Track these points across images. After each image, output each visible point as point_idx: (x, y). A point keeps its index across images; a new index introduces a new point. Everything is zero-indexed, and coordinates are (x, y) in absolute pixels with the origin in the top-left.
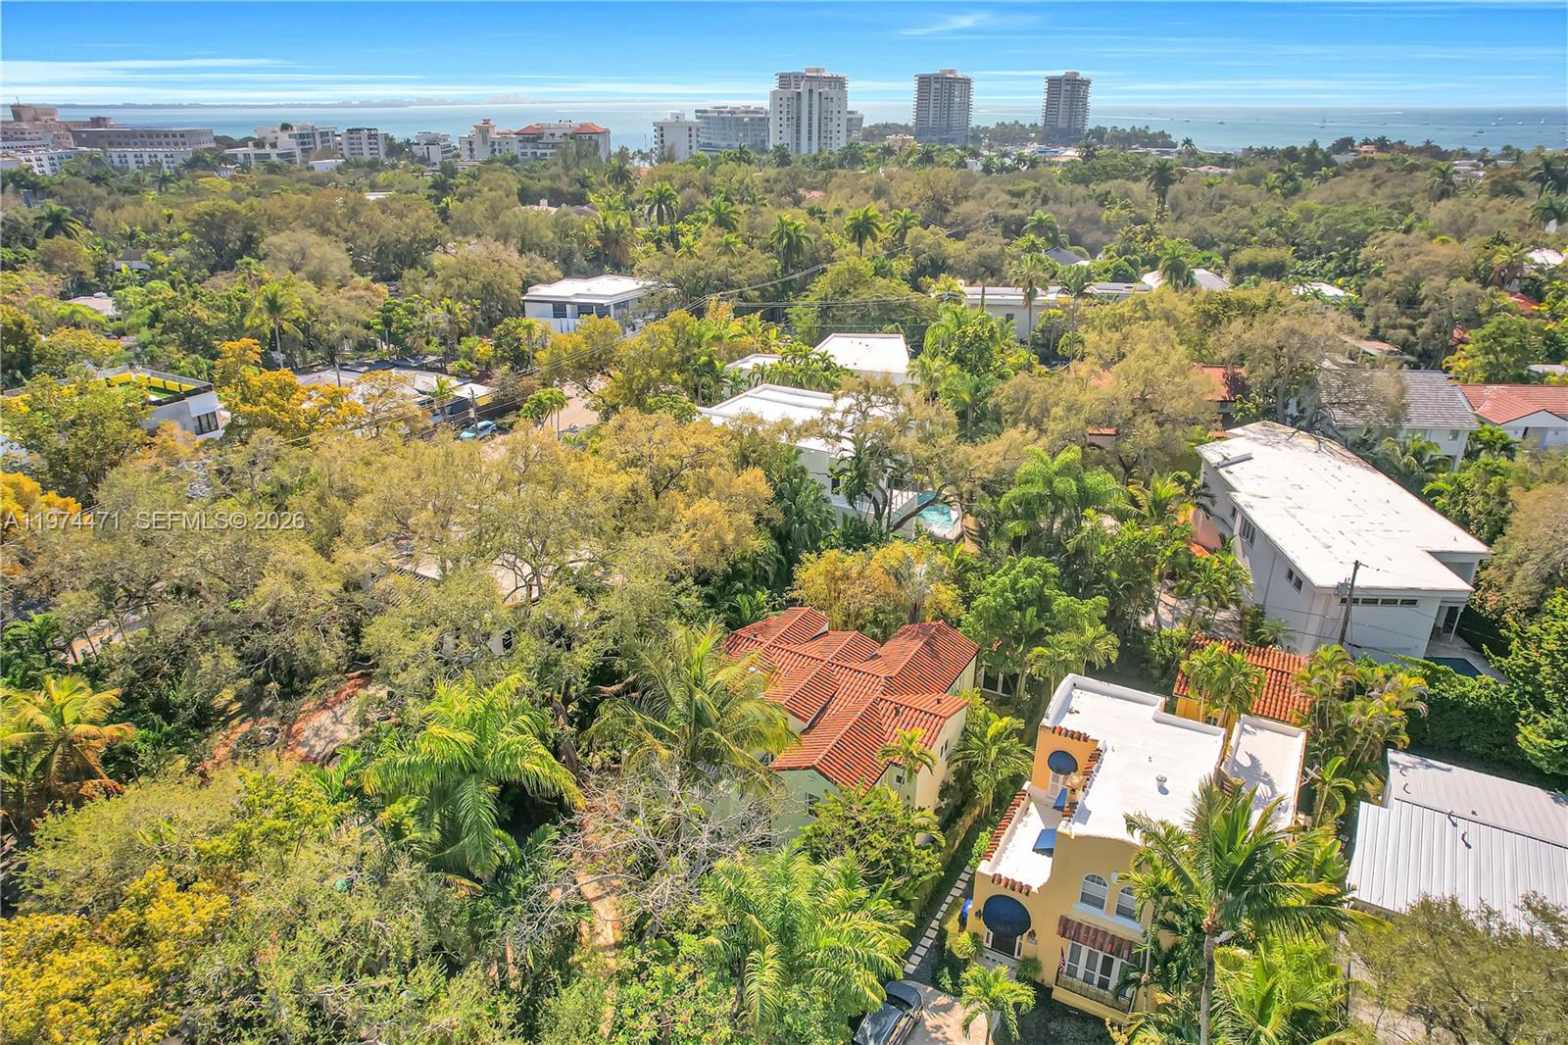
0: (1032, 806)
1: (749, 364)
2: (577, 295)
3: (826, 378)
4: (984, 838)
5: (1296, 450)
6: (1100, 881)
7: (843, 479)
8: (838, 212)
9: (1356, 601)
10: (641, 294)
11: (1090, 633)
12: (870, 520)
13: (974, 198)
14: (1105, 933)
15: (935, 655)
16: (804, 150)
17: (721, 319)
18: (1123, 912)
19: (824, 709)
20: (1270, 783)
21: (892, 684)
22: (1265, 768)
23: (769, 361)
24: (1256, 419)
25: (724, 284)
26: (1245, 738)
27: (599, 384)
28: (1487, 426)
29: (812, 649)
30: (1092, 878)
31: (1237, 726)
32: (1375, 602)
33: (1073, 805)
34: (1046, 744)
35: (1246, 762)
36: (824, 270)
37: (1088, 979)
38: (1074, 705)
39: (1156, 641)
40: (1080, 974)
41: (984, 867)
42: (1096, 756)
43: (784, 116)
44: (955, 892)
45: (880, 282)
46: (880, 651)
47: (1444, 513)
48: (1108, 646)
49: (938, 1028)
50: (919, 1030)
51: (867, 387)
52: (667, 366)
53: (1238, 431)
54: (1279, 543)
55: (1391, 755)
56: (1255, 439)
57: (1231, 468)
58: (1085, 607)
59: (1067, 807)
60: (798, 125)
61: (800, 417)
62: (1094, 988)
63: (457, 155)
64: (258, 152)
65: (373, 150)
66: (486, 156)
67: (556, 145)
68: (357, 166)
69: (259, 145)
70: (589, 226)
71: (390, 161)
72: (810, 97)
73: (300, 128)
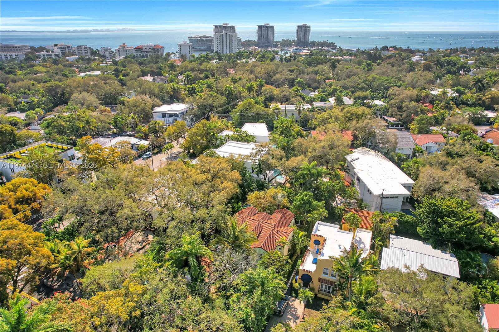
0: (310, 253)
1: (225, 133)
2: (169, 111)
3: (247, 139)
4: (299, 261)
5: (370, 156)
6: (327, 269)
7: (255, 170)
9: (384, 197)
11: (321, 211)
12: (263, 180)
13: (279, 73)
14: (329, 281)
15: (285, 217)
16: (225, 53)
17: (216, 121)
18: (332, 275)
19: (260, 233)
20: (364, 244)
21: (276, 226)
22: (362, 241)
23: (230, 133)
24: (360, 146)
25: (212, 106)
26: (358, 233)
27: (181, 141)
28: (418, 146)
29: (255, 217)
30: (325, 269)
31: (356, 231)
32: (388, 197)
33: (320, 252)
34: (313, 239)
35: (358, 239)
37: (325, 291)
38: (319, 228)
39: (337, 209)
40: (323, 290)
41: (301, 268)
42: (325, 241)
44: (293, 274)
45: (257, 106)
46: (271, 217)
47: (405, 173)
48: (325, 213)
49: (292, 305)
50: (288, 306)
53: (356, 150)
54: (366, 183)
55: (391, 236)
56: (360, 153)
57: (354, 162)
58: (320, 204)
59: (319, 253)
60: (223, 44)
62: (327, 293)
63: (115, 55)
64: (47, 54)
65: (86, 53)
66: (125, 56)
67: (147, 52)
68: (83, 59)
69: (48, 51)
70: (169, 87)
71: (93, 57)
72: (226, 36)
73: (60, 45)
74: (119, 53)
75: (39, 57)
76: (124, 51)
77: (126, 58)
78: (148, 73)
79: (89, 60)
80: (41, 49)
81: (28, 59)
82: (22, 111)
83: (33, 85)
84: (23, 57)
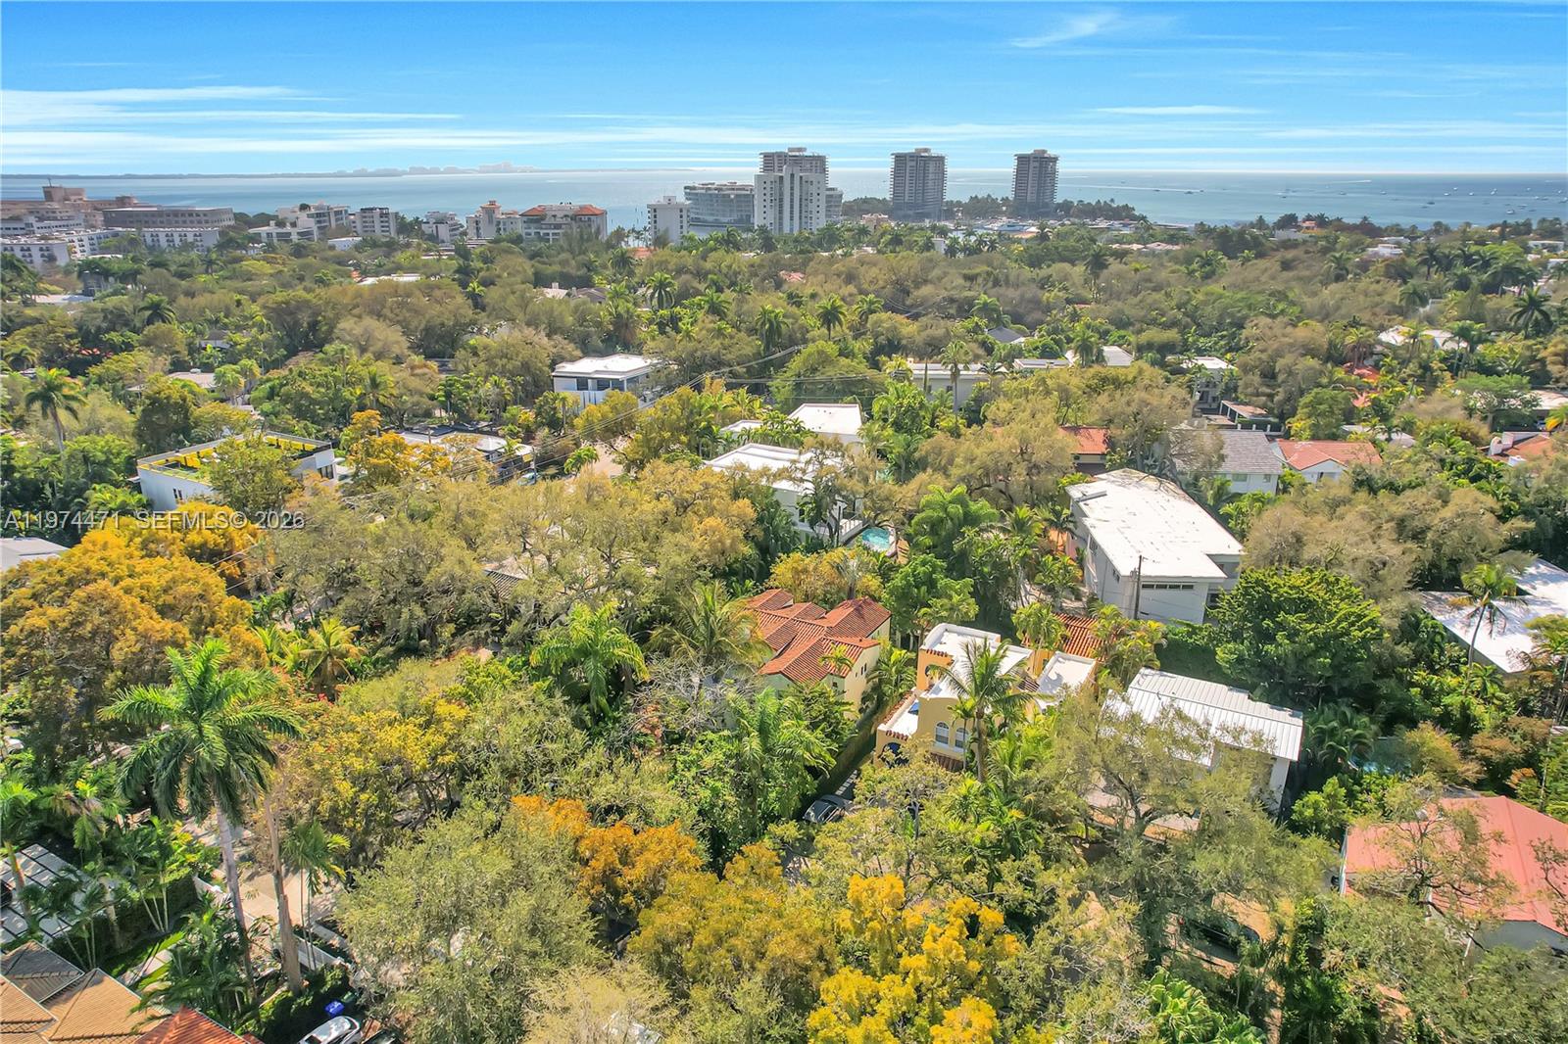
1: (739, 427)
2: (597, 372)
3: (795, 438)
5: (1142, 489)
6: (944, 726)
7: (806, 509)
8: (813, 296)
9: (1152, 586)
10: (649, 370)
11: (958, 599)
12: (825, 537)
13: (931, 282)
14: (949, 758)
15: (862, 616)
16: (786, 230)
17: (716, 393)
18: (957, 744)
19: (788, 645)
21: (832, 631)
22: (1066, 681)
23: (754, 426)
24: (1121, 466)
25: (716, 364)
26: (1057, 665)
27: (621, 444)
28: (1293, 471)
29: (782, 613)
30: (940, 725)
33: (931, 686)
34: (923, 662)
35: (1054, 677)
36: (799, 351)
38: (943, 638)
41: (882, 727)
42: (950, 664)
43: (768, 197)
45: (844, 361)
46: (827, 615)
48: (969, 607)
51: (822, 444)
52: (676, 430)
53: (1102, 475)
54: (1106, 550)
55: (1141, 670)
56: (1113, 481)
57: (1088, 502)
58: (957, 584)
60: (781, 206)
61: (775, 466)
63: (465, 233)
64: (280, 230)
65: (385, 228)
66: (492, 236)
67: (558, 226)
68: (375, 244)
69: (281, 224)
70: (604, 312)
71: (402, 239)
72: (792, 182)
73: (316, 208)
74: (478, 229)
75: (256, 239)
76: (490, 221)
77: (496, 241)
78: (553, 280)
79: (391, 247)
80: (263, 219)
81: (227, 242)
82: (207, 368)
83: (239, 303)
84: (212, 239)
